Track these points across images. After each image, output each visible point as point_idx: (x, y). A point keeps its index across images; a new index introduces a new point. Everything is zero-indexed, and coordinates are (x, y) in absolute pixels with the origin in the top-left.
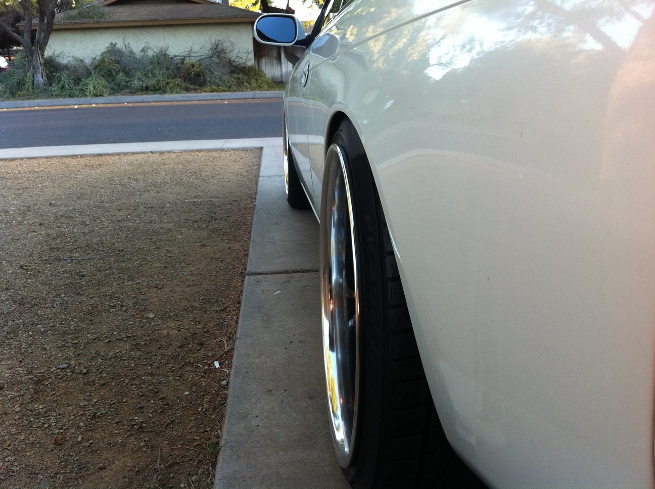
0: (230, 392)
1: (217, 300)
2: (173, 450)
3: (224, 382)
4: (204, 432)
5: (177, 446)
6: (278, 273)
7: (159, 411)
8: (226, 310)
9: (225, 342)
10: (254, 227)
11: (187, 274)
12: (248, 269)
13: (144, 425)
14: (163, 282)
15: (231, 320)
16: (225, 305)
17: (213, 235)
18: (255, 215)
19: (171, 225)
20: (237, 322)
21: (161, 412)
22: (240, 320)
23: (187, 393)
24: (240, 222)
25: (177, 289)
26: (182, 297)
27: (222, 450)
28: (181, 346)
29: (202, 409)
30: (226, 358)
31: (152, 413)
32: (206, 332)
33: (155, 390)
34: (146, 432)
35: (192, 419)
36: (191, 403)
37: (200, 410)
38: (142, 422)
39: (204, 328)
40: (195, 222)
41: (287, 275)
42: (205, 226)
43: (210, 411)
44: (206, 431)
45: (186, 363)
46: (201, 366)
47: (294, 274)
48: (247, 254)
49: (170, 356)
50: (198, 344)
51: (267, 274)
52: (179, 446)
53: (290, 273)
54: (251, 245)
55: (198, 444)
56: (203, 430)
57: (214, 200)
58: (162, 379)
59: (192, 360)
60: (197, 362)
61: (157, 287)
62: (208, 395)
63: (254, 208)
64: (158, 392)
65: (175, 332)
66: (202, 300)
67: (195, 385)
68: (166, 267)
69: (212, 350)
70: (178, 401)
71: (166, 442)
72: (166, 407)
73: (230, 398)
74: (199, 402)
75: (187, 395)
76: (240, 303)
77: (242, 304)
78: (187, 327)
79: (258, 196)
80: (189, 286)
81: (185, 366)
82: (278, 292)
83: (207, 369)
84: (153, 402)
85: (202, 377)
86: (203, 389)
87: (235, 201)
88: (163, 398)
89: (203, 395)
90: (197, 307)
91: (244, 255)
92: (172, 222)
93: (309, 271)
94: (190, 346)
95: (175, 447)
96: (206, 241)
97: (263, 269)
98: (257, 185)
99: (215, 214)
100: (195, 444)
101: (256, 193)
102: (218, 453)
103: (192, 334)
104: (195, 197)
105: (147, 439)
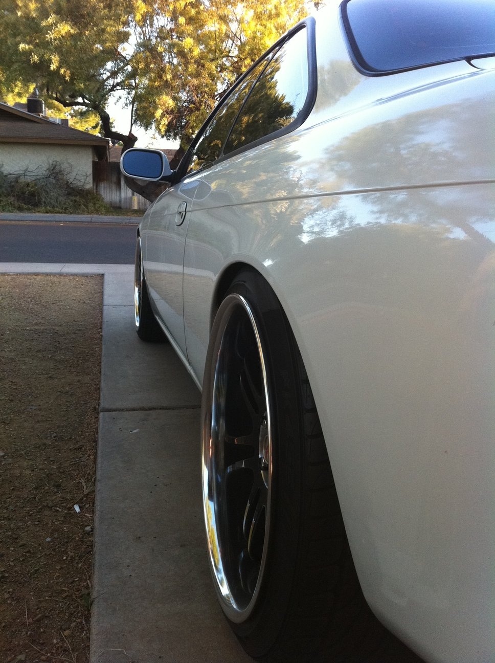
0: (97, 539)
1: (71, 438)
2: (41, 602)
3: (88, 528)
4: (72, 583)
5: (44, 597)
6: (134, 410)
7: (21, 559)
8: (81, 448)
9: (84, 484)
10: (103, 359)
11: (35, 408)
12: (102, 405)
13: (7, 575)
14: (10, 417)
15: (87, 459)
16: (80, 444)
17: (60, 366)
18: (103, 347)
19: (13, 354)
20: (95, 461)
21: (23, 560)
22: (99, 460)
23: (48, 539)
24: (88, 353)
25: (26, 424)
26: (32, 433)
27: (95, 602)
28: (36, 488)
29: (67, 557)
30: (88, 501)
31: (13, 561)
32: (61, 473)
33: (14, 536)
34: (9, 582)
35: (57, 567)
36: (54, 550)
37: (65, 558)
38: (4, 571)
39: (59, 468)
40: (39, 351)
41: (144, 412)
42: (50, 356)
43: (75, 559)
44: (74, 581)
45: (44, 506)
46: (60, 510)
47: (151, 412)
48: (99, 388)
49: (26, 499)
50: (54, 485)
51: (122, 410)
52: (47, 598)
53: (147, 410)
54: (102, 377)
55: (67, 596)
56: (71, 580)
57: (57, 328)
58: (20, 524)
59: (50, 504)
60: (56, 506)
61: (4, 422)
62: (71, 541)
63: (101, 338)
64: (17, 539)
65: (28, 472)
66: (55, 437)
67: (57, 531)
68: (11, 401)
69: (70, 492)
70: (40, 548)
71: (31, 593)
72: (28, 554)
73: (97, 548)
74: (63, 549)
75: (49, 542)
76: (96, 441)
77: (100, 443)
78: (41, 467)
79: (104, 326)
80: (38, 422)
81: (43, 510)
82: (136, 431)
83: (66, 514)
84: (13, 549)
85: (63, 522)
86: (66, 536)
87: (80, 330)
88: (23, 545)
89: (67, 542)
90: (50, 445)
91: (95, 388)
92: (14, 351)
93: (166, 408)
94: (47, 488)
95: (42, 599)
96: (53, 373)
97: (118, 405)
98: (102, 314)
99: (59, 343)
100: (64, 596)
101: (102, 322)
102: (91, 605)
103: (47, 475)
104: (36, 324)
105: (11, 590)
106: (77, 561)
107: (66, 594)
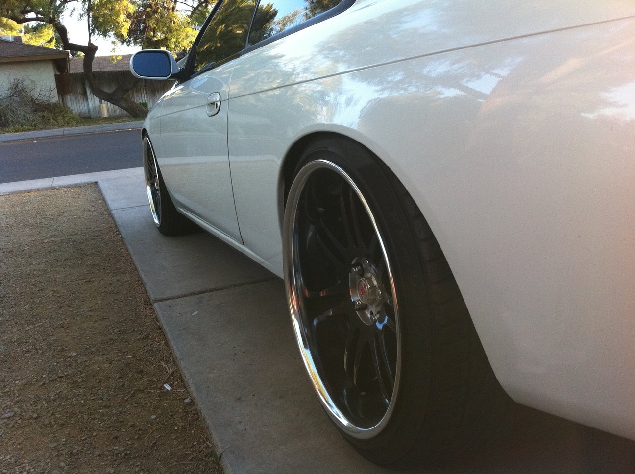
0: (200, 406)
1: (134, 330)
2: (170, 468)
3: (187, 400)
4: (192, 447)
5: (172, 463)
6: (185, 296)
7: (136, 437)
8: (148, 337)
9: (164, 365)
10: (134, 258)
11: (87, 310)
12: (152, 297)
13: (128, 452)
14: (66, 321)
15: (159, 345)
16: (145, 333)
17: (93, 271)
18: (129, 247)
19: (42, 266)
20: (167, 344)
21: (138, 438)
22: (172, 343)
23: (153, 417)
24: (115, 255)
25: (85, 326)
26: (94, 332)
27: (224, 456)
28: (121, 377)
29: (178, 428)
30: (177, 378)
31: (129, 440)
32: (138, 360)
33: (120, 419)
34: (134, 458)
35: (173, 437)
36: (163, 424)
37: (176, 428)
38: (125, 450)
39: (135, 357)
40: (66, 260)
41: (195, 297)
42: (80, 263)
43: (187, 428)
44: (193, 446)
45: (135, 390)
46: (153, 391)
47: (202, 295)
48: (142, 284)
49: (115, 388)
50: (137, 372)
51: (174, 298)
52: (175, 463)
53: (197, 294)
54: (142, 274)
55: (193, 458)
56: (190, 445)
57: (74, 237)
58: (121, 409)
59: (141, 388)
60: (147, 388)
61: (63, 327)
62: (176, 414)
63: (122, 240)
64: (123, 422)
65: (106, 365)
66: (118, 331)
67: (158, 408)
68: (61, 307)
69: (155, 375)
70: (150, 425)
71: (158, 463)
72: (140, 432)
73: (205, 413)
74: (171, 422)
75: (155, 419)
76: (160, 328)
77: (166, 328)
78: (116, 359)
79: (121, 228)
80: (96, 321)
81: (136, 394)
82: (196, 313)
83: (160, 393)
84: (124, 430)
85: (160, 401)
86: (169, 410)
87: (97, 236)
88: (132, 426)
89: (172, 416)
90: (116, 340)
91: (138, 284)
92: (42, 263)
93: (215, 290)
94: (130, 375)
95: (170, 465)
96: (90, 277)
97: (168, 294)
98: (113, 218)
99: (82, 250)
100: (190, 458)
101: (116, 225)
102: (220, 459)
103: (126, 364)
104: (52, 236)
105: (138, 463)
106: (188, 429)
107: (192, 456)
